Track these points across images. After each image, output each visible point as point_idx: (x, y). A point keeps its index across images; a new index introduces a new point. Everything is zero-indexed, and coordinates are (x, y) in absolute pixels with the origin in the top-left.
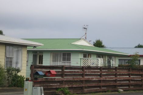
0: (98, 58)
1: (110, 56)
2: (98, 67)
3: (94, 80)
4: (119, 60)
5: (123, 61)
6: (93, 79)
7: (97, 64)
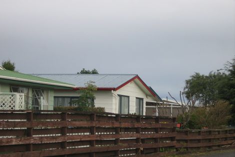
0: (13, 93)
1: (38, 89)
2: (15, 111)
3: (14, 143)
4: (55, 97)
5: (60, 99)
6: (12, 141)
7: (12, 106)
